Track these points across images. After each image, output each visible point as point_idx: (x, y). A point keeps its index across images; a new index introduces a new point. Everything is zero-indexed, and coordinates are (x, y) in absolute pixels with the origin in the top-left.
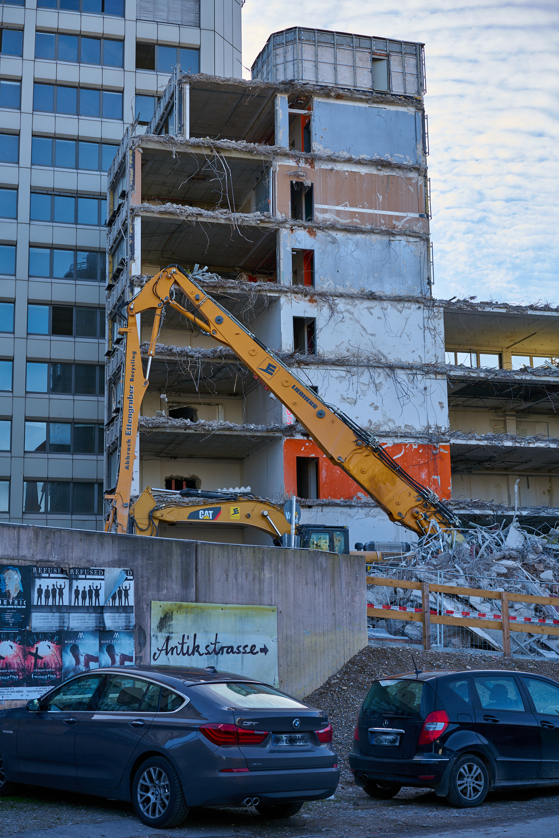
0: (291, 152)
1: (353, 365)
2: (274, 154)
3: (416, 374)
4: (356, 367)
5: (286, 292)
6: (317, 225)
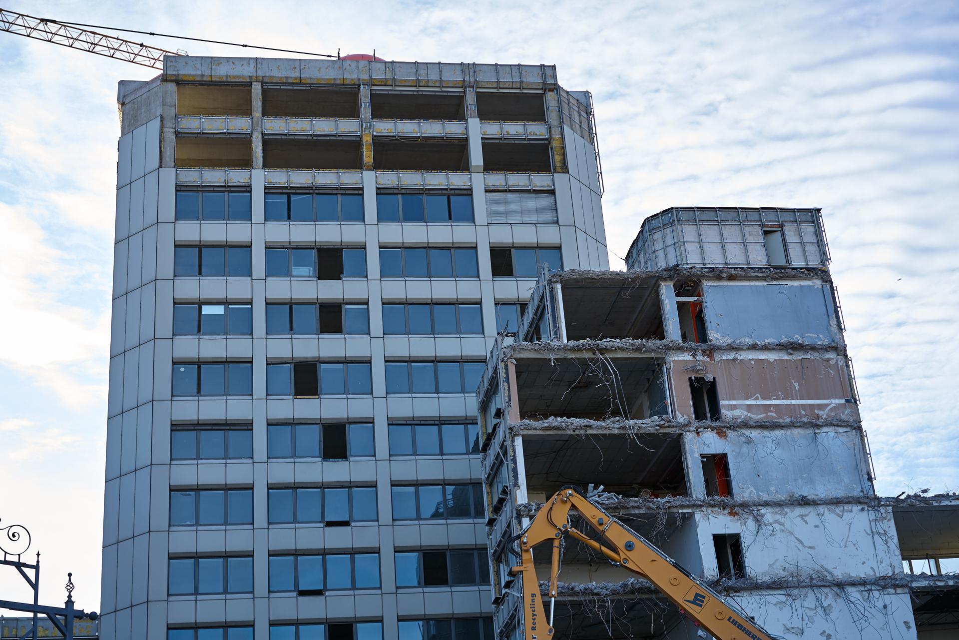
0: (685, 345)
1: (793, 587)
2: (666, 349)
3: (871, 590)
4: (798, 589)
5: (701, 506)
6: (726, 424)
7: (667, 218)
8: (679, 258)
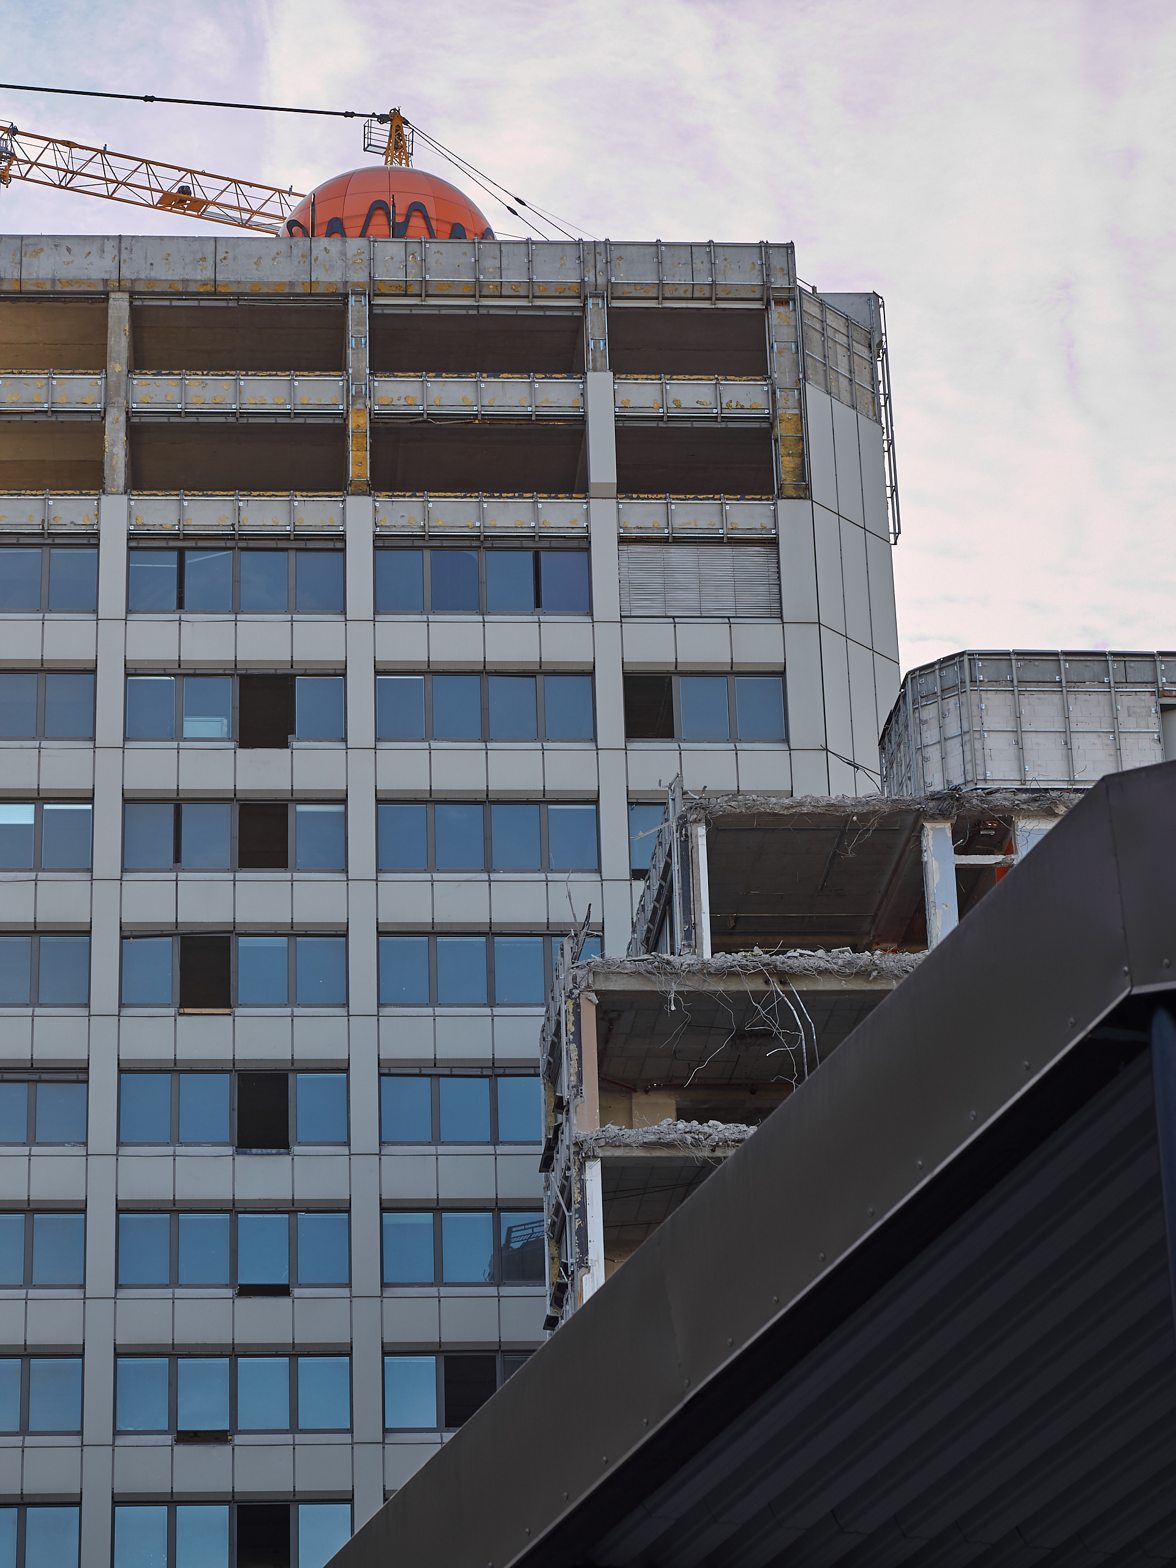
7: (951, 675)
8: (969, 767)
